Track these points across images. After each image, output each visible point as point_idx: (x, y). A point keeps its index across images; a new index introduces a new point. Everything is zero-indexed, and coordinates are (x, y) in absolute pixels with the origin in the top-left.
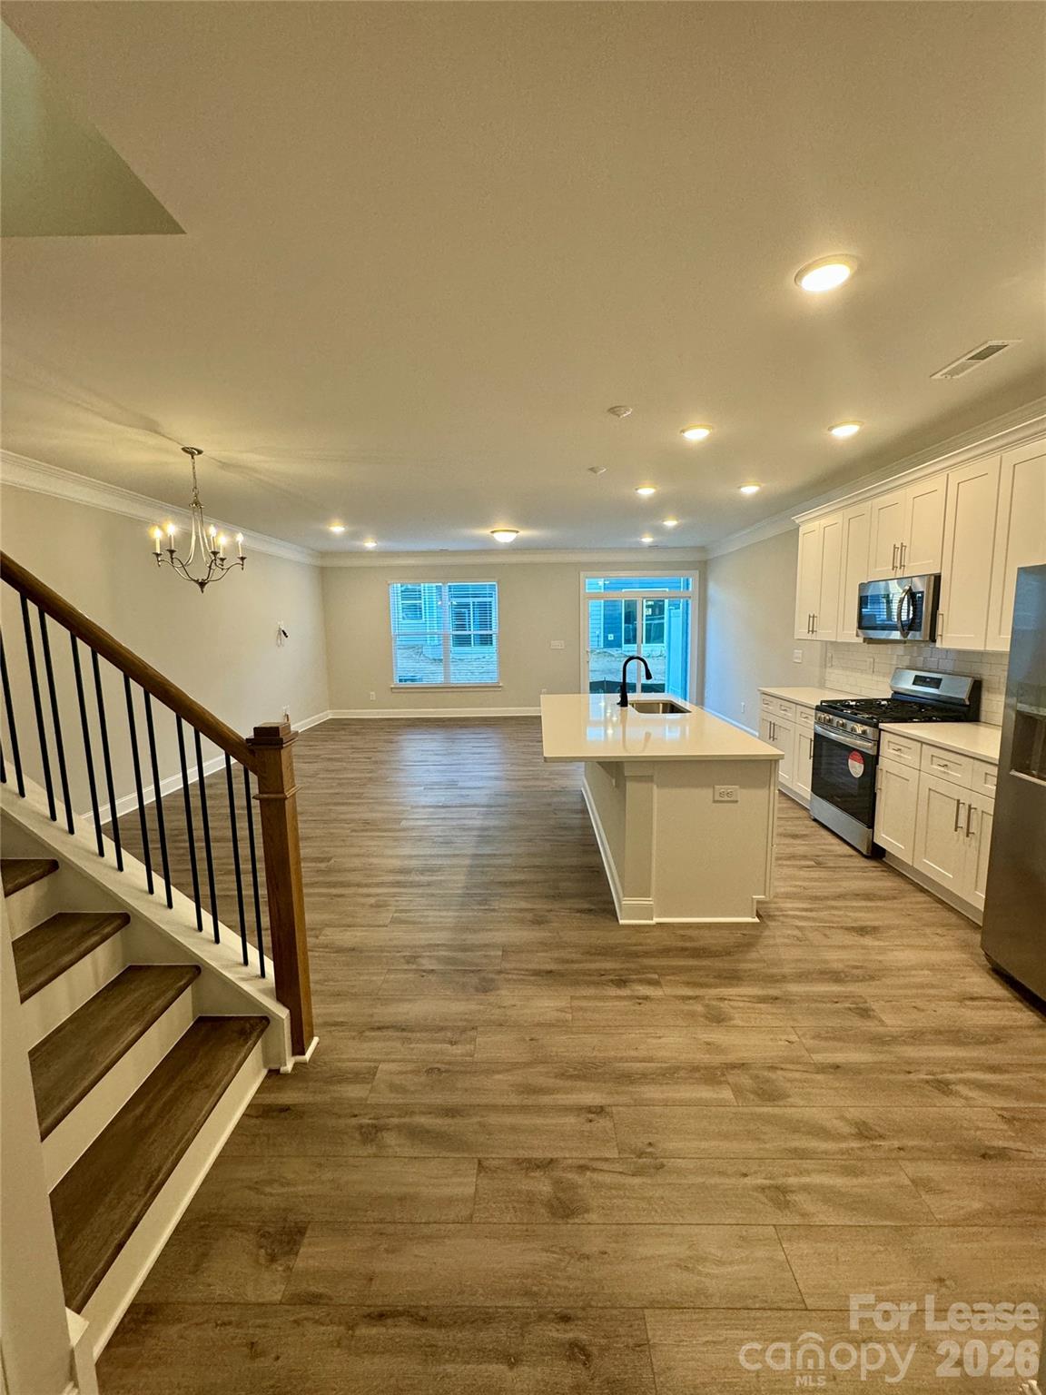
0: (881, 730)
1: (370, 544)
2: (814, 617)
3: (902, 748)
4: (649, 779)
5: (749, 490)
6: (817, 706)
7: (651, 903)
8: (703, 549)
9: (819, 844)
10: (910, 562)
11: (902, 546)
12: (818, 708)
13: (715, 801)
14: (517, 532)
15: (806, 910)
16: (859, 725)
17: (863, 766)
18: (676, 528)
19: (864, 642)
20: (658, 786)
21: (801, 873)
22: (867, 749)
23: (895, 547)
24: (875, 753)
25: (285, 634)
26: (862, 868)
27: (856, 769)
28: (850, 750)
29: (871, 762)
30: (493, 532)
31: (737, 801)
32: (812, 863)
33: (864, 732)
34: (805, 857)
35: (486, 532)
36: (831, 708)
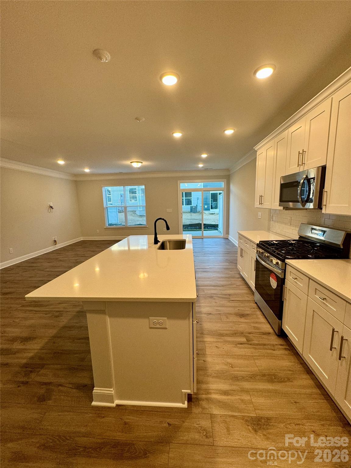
0: (286, 264)
1: (87, 170)
2: (262, 196)
3: (298, 278)
4: (103, 312)
5: (229, 132)
6: (257, 244)
7: (113, 392)
8: (228, 170)
9: (253, 322)
10: (307, 161)
11: (303, 151)
12: (258, 245)
13: (151, 328)
14: (142, 163)
15: (226, 393)
16: (275, 259)
17: (276, 283)
18: (207, 158)
19: (283, 209)
20: (109, 317)
21: (235, 350)
22: (279, 274)
23: (299, 153)
24: (283, 277)
25: (51, 207)
26: (273, 345)
27: (274, 284)
28: (271, 272)
29: (281, 282)
30: (131, 163)
31: (166, 328)
32: (244, 340)
33: (277, 263)
34: (242, 334)
35: (128, 162)
36: (264, 245)
